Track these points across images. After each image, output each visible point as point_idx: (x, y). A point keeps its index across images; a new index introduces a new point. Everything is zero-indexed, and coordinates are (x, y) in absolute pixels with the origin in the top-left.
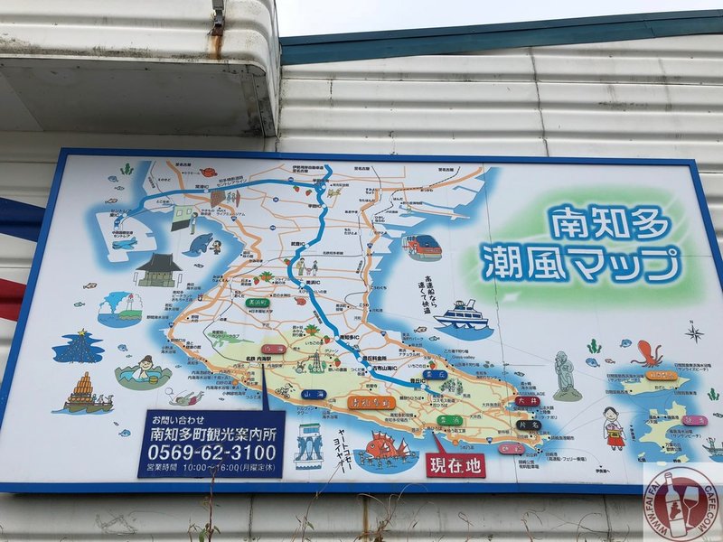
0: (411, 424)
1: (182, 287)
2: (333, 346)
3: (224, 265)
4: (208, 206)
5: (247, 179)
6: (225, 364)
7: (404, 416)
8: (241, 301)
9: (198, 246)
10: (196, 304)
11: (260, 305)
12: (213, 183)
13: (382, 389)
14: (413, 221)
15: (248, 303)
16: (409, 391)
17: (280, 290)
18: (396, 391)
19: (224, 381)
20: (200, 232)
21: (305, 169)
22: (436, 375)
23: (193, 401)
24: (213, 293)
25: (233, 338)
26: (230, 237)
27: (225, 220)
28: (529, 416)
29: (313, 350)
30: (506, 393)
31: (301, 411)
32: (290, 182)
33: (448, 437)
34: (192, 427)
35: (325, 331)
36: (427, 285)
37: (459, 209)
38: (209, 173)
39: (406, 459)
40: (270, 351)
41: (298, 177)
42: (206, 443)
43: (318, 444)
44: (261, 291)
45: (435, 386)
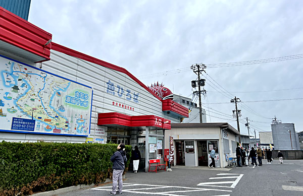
0: (53, 124)
2: (43, 109)
3: (27, 90)
4: (25, 77)
5: (32, 73)
6: (27, 111)
9: (23, 85)
10: (22, 97)
12: (26, 72)
14: (57, 89)
15: (31, 99)
16: (53, 119)
17: (36, 98)
19: (26, 114)
20: (23, 82)
23: (21, 117)
24: (25, 96)
25: (28, 106)
27: (28, 81)
28: (67, 124)
29: (40, 110)
30: (65, 121)
31: (38, 120)
33: (57, 126)
34: (21, 121)
36: (58, 101)
38: (26, 69)
40: (34, 109)
41: (41, 75)
42: (23, 124)
44: (33, 97)
45: (56, 118)
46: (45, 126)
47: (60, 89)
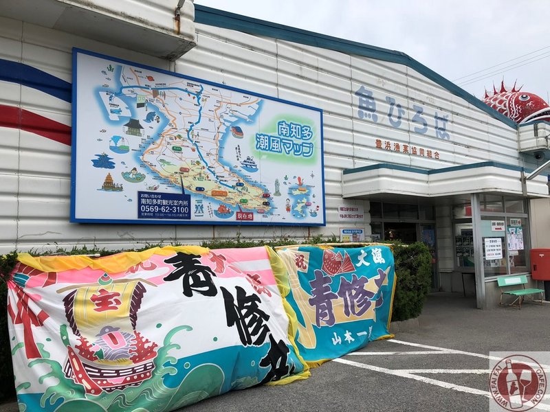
0: (232, 202)
1: (145, 137)
2: (206, 170)
3: (162, 129)
4: (152, 97)
5: (167, 86)
6: (166, 174)
7: (230, 199)
8: (171, 147)
9: (150, 117)
10: (152, 146)
11: (177, 149)
12: (153, 84)
13: (223, 189)
14: (233, 119)
15: (173, 148)
16: (231, 190)
17: (185, 144)
18: (228, 190)
19: (166, 181)
20: (150, 110)
21: (192, 85)
22: (240, 185)
23: (156, 189)
24: (158, 142)
25: (168, 163)
26: (162, 114)
27: (160, 106)
28: (266, 200)
29: (199, 171)
30: (261, 192)
31: (196, 195)
32: (186, 91)
33: (243, 206)
34: (157, 199)
35: (203, 164)
36: (238, 148)
37: (250, 117)
38: (151, 79)
39: (230, 214)
40: (183, 170)
41: (190, 89)
42: (163, 205)
43: (202, 207)
44: (178, 143)
45: (240, 188)
46: (216, 207)
47: (240, 120)
